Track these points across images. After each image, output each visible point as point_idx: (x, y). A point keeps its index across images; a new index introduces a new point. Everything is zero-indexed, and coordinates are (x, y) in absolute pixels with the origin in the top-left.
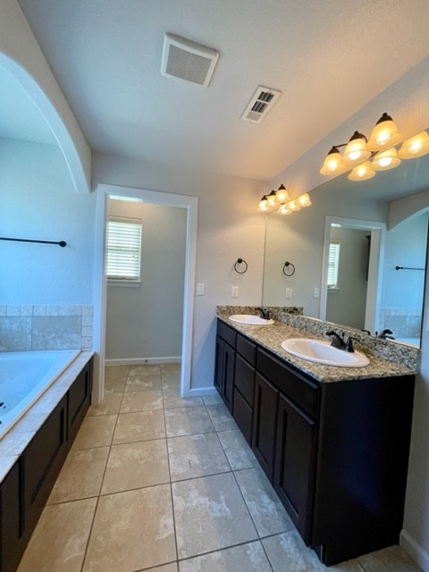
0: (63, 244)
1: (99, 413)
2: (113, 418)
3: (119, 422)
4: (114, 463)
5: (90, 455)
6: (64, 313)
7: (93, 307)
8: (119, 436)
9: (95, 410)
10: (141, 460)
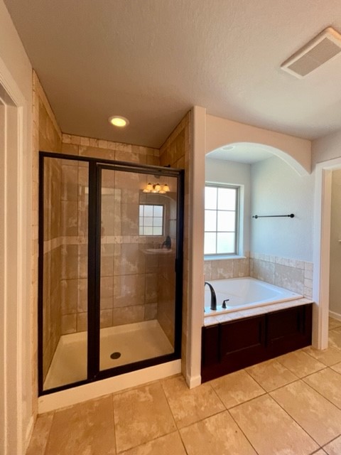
0: (292, 216)
1: (312, 354)
2: (320, 365)
3: (322, 372)
4: (292, 388)
5: (282, 370)
6: (292, 265)
7: (313, 264)
8: (312, 379)
9: (312, 351)
10: (313, 408)
